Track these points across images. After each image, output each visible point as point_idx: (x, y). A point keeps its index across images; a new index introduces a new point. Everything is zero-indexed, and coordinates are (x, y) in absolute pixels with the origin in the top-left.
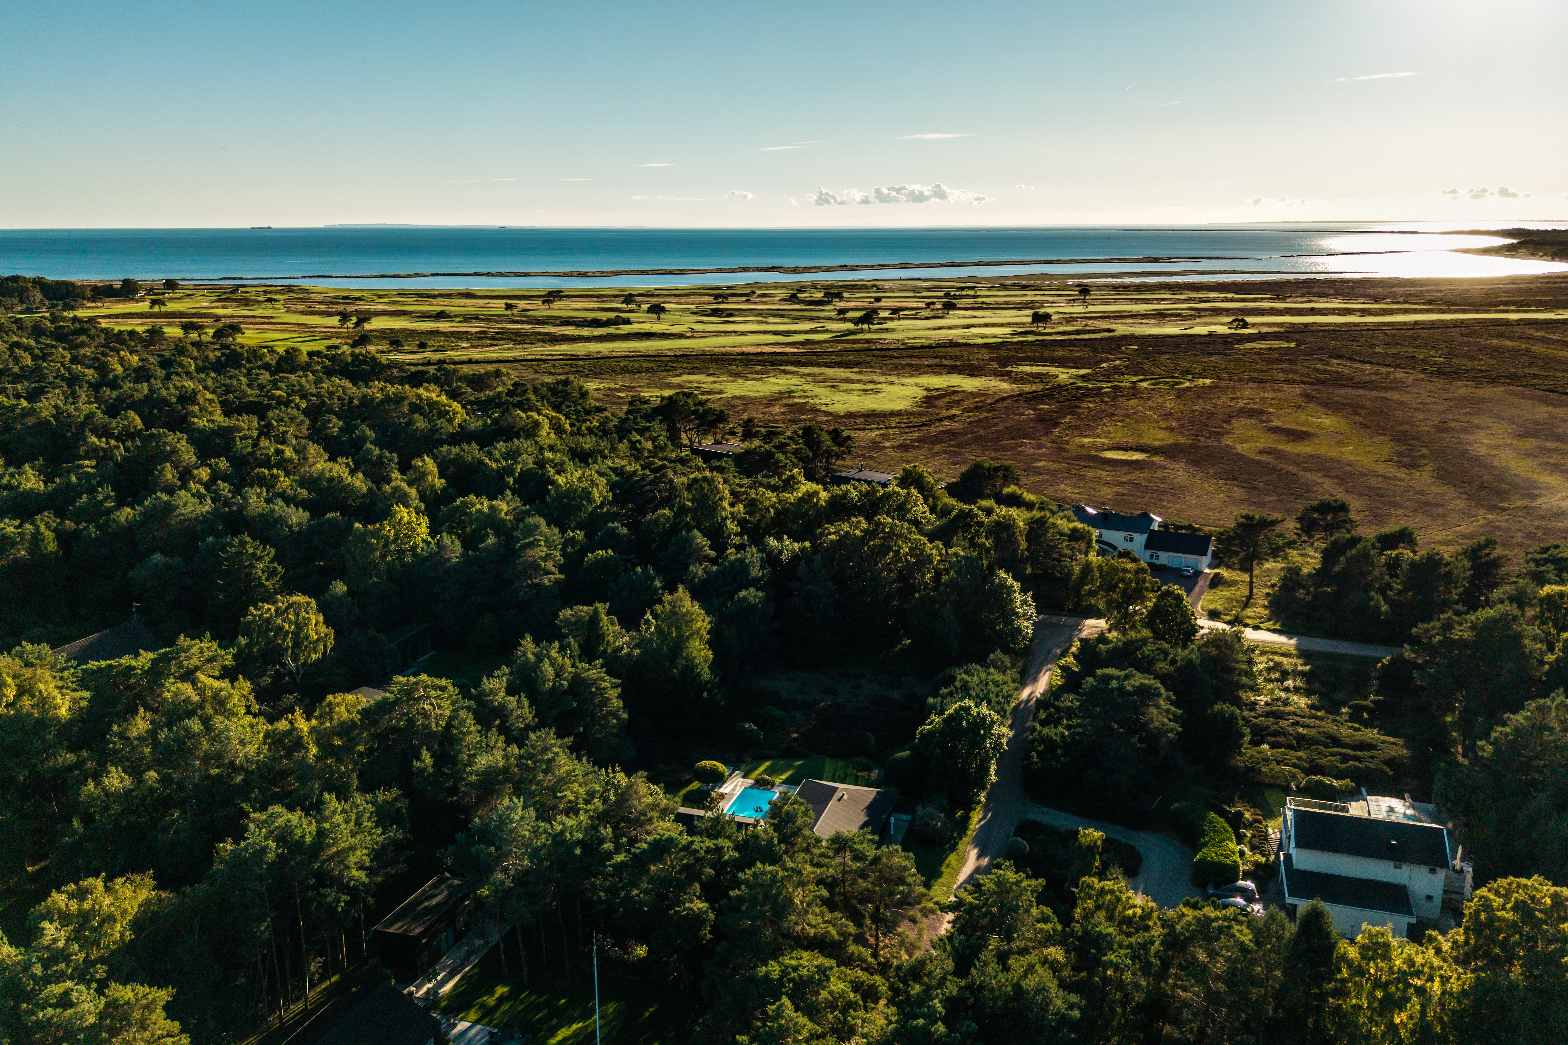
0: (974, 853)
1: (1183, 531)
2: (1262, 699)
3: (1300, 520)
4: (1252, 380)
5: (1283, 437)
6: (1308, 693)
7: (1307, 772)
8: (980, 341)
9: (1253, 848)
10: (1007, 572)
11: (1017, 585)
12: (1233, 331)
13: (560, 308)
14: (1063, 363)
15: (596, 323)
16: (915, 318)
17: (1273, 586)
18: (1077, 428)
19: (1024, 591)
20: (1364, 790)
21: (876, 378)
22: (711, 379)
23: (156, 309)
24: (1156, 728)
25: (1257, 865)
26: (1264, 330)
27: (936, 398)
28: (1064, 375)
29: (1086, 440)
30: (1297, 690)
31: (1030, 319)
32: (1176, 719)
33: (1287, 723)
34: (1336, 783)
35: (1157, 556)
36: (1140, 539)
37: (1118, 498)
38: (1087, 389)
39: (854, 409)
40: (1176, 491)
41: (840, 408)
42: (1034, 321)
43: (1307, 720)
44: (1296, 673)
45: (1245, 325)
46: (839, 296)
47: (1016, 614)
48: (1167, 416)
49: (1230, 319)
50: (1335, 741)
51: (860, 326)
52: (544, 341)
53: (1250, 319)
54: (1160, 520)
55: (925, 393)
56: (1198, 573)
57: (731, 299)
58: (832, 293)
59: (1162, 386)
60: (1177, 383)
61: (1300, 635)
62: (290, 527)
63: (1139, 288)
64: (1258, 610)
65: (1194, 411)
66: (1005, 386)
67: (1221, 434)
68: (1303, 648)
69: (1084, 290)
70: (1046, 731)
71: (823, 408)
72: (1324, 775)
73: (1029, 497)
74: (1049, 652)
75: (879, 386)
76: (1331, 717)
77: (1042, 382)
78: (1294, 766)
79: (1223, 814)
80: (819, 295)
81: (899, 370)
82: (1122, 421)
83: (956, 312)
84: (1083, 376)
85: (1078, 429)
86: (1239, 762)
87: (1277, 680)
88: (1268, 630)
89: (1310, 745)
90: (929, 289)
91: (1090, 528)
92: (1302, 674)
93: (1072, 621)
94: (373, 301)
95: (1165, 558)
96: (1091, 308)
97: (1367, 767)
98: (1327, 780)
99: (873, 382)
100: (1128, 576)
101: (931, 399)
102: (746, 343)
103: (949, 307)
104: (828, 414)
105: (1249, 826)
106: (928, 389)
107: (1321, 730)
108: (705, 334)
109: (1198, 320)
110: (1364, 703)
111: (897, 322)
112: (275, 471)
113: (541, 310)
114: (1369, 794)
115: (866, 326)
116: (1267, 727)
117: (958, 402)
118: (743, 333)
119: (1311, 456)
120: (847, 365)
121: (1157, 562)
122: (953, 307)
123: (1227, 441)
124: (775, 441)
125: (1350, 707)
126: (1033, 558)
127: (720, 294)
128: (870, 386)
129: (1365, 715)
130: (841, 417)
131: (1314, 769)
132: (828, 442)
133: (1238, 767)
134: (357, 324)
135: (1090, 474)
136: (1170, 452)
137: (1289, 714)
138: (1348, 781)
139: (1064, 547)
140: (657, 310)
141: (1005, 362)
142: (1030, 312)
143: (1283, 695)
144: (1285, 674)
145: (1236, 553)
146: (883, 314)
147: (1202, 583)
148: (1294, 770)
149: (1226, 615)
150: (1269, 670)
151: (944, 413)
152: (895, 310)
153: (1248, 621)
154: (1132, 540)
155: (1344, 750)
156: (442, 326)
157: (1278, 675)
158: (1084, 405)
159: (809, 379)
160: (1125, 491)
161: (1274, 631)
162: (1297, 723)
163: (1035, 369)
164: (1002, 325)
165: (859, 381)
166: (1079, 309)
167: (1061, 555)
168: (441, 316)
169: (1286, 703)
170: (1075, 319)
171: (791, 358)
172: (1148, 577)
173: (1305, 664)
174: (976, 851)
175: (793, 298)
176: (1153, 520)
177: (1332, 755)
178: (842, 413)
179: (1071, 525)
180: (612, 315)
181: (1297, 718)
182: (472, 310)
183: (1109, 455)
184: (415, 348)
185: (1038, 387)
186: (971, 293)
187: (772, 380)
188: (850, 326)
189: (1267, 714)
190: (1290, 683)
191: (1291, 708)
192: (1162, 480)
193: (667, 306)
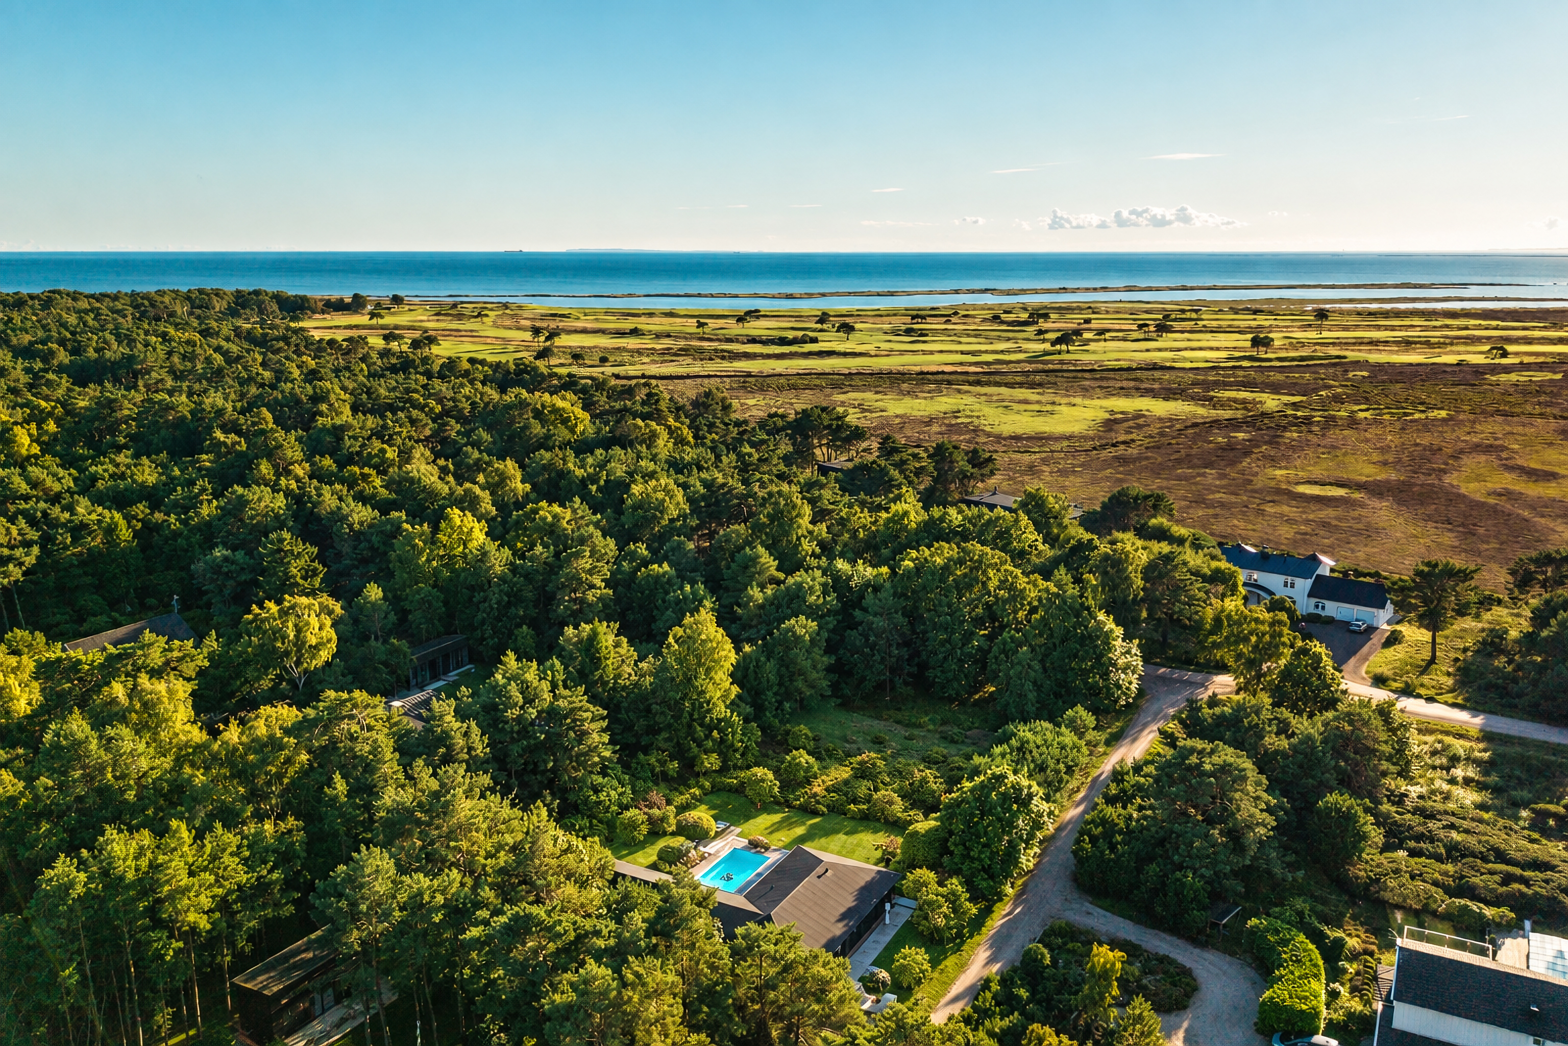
0: (983, 955)
1: (1368, 580)
2: (1414, 791)
3: (1513, 573)
4: (1498, 412)
5: (1525, 478)
6: (1481, 787)
7: (1451, 892)
8: (1188, 365)
9: (1353, 990)
10: (1108, 613)
11: (1119, 631)
12: (1489, 361)
13: (756, 327)
14: (1275, 389)
15: (783, 341)
16: (1124, 339)
17: (1465, 650)
18: (1272, 459)
19: (1127, 637)
20: (1528, 924)
21: (1057, 399)
22: (879, 396)
23: (374, 321)
24: (1244, 820)
25: (1350, 1015)
26: (1527, 360)
27: (1116, 421)
28: (1271, 402)
29: (1278, 472)
30: (1467, 782)
31: (1249, 344)
32: (1269, 810)
33: (1439, 824)
34: (1489, 912)
35: (1323, 608)
36: (1304, 585)
37: (1299, 537)
38: (1297, 418)
39: (1020, 431)
40: (1369, 533)
41: (1007, 429)
42: (1253, 346)
43: (1466, 824)
44: (1470, 760)
45: (1505, 354)
46: (1046, 316)
47: (1114, 665)
48: (1384, 450)
49: (1487, 348)
50: (1501, 856)
51: (1058, 347)
52: (723, 358)
53: (1510, 348)
54: (1332, 563)
55: (1107, 416)
56: (1371, 629)
57: (929, 320)
58: (1039, 314)
59: (1387, 417)
60: (1406, 414)
61: (1491, 712)
62: (351, 526)
63: (1386, 314)
64: (1442, 677)
65: (1417, 445)
66: (1201, 411)
67: (1444, 472)
68: (1488, 729)
69: (1322, 315)
70: (1109, 810)
71: (988, 429)
72: (1472, 900)
73: (1179, 530)
74: (1161, 710)
75: (1057, 408)
76: (1501, 822)
77: (1245, 409)
78: (1435, 883)
79: (1317, 937)
80: (1024, 316)
81: (1086, 392)
82: (1329, 453)
83: (1169, 335)
84: (1294, 404)
85: (1273, 461)
86: (1359, 871)
87: (1442, 768)
88: (1446, 703)
89: (1463, 856)
90: (1147, 312)
91: (1237, 568)
92: (1477, 762)
93: (1199, 677)
94: (578, 319)
95: (1333, 609)
96: (1325, 334)
97: (1536, 893)
98: (1474, 906)
99: (1054, 403)
100: (1262, 628)
101: (1110, 424)
102: (931, 363)
103: (1162, 328)
104: (989, 435)
105: (1354, 956)
106: (1112, 412)
107: (1484, 838)
108: (890, 353)
109: (1449, 348)
110: (1552, 807)
111: (1102, 344)
112: (366, 470)
113: (735, 329)
114: (1533, 931)
115: (1064, 347)
116: (1410, 828)
117: (1139, 427)
118: (931, 353)
119: (1554, 500)
120: (1032, 386)
121: (1323, 614)
122: (1169, 330)
123: (1447, 479)
124: (897, 458)
125: (1533, 811)
126: (1151, 600)
127: (918, 315)
128: (1049, 408)
129: (1551, 822)
130: (1005, 439)
131: (1462, 889)
132: (962, 463)
133: (1357, 878)
134: (547, 339)
135: (1270, 509)
136: (1375, 489)
137: (1446, 812)
138: (1504, 910)
139: (1197, 588)
140: (847, 328)
141: (1209, 386)
142: (1250, 336)
143: (1445, 787)
144: (1454, 760)
145: (1415, 608)
146: (1087, 335)
147: (1377, 639)
148: (1433, 889)
149: (1395, 681)
150: (1434, 753)
151: (1122, 438)
152: (1101, 332)
153: (1422, 691)
154: (1292, 586)
155: (1510, 869)
156: (632, 343)
157: (1444, 761)
158: (1288, 434)
159: (983, 398)
160: (1309, 530)
161: (1454, 705)
162: (1452, 826)
163: (1243, 395)
164: (1218, 349)
165: (1038, 402)
166: (1312, 335)
167: (1192, 598)
168: (635, 332)
169: (1447, 797)
170: (1303, 345)
171: (971, 378)
172: (1286, 631)
173: (1485, 750)
174: (988, 953)
175: (996, 318)
176: (1320, 562)
177: (1492, 873)
178: (1006, 434)
179: (1214, 564)
180: (800, 334)
181: (1453, 819)
182: (667, 328)
183: (1301, 489)
184: (597, 363)
185: (1239, 414)
186: (1194, 316)
187: (944, 399)
188: (1047, 346)
189: (1417, 811)
190: (1459, 772)
191: (1451, 806)
192: (1358, 519)
193: (857, 326)
